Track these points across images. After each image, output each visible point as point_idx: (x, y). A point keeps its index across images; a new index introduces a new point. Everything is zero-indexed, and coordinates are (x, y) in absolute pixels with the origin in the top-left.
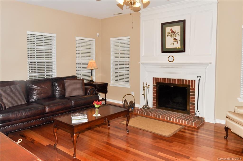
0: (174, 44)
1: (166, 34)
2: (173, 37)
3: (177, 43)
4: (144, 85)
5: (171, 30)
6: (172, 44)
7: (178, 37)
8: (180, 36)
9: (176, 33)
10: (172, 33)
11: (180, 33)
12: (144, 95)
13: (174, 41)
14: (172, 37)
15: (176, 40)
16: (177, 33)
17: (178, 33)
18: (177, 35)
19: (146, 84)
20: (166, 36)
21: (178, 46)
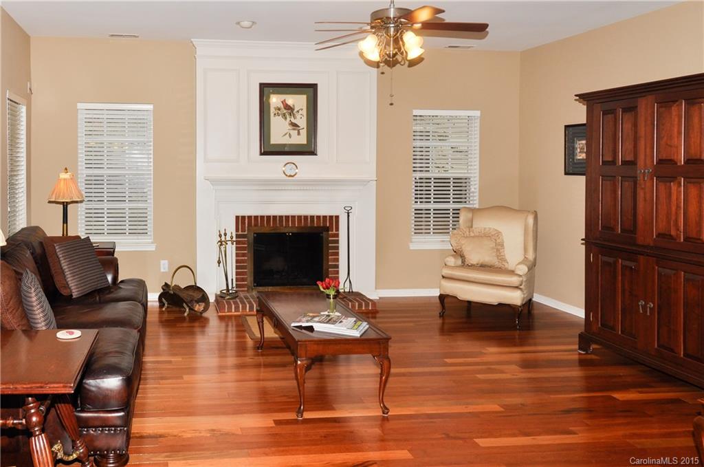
0: (290, 136)
1: (272, 111)
2: (288, 119)
3: (299, 134)
4: (220, 236)
5: (284, 102)
6: (286, 134)
7: (302, 121)
8: (305, 119)
9: (295, 111)
10: (285, 109)
11: (304, 112)
12: (221, 264)
13: (290, 127)
14: (286, 119)
15: (294, 125)
16: (298, 111)
17: (300, 112)
18: (298, 116)
19: (225, 235)
20: (272, 115)
21: (301, 139)
